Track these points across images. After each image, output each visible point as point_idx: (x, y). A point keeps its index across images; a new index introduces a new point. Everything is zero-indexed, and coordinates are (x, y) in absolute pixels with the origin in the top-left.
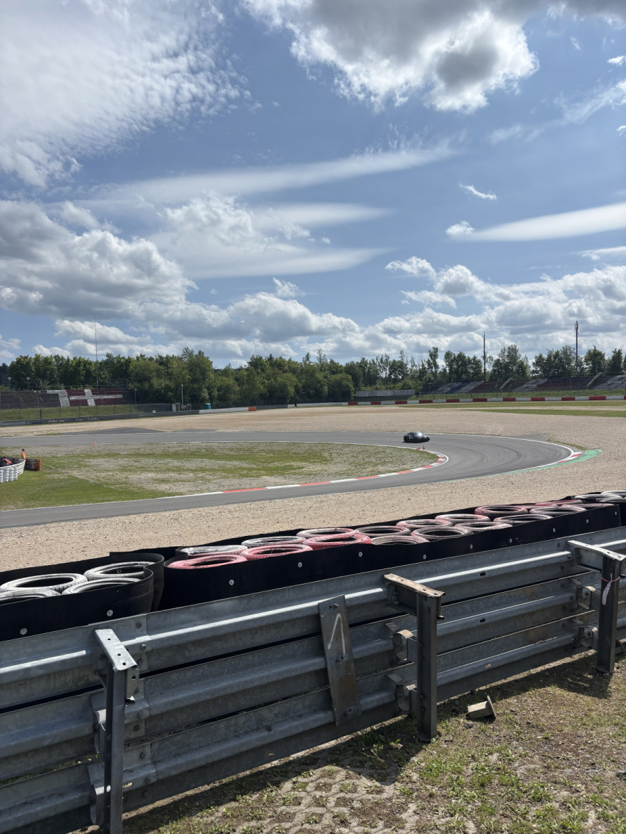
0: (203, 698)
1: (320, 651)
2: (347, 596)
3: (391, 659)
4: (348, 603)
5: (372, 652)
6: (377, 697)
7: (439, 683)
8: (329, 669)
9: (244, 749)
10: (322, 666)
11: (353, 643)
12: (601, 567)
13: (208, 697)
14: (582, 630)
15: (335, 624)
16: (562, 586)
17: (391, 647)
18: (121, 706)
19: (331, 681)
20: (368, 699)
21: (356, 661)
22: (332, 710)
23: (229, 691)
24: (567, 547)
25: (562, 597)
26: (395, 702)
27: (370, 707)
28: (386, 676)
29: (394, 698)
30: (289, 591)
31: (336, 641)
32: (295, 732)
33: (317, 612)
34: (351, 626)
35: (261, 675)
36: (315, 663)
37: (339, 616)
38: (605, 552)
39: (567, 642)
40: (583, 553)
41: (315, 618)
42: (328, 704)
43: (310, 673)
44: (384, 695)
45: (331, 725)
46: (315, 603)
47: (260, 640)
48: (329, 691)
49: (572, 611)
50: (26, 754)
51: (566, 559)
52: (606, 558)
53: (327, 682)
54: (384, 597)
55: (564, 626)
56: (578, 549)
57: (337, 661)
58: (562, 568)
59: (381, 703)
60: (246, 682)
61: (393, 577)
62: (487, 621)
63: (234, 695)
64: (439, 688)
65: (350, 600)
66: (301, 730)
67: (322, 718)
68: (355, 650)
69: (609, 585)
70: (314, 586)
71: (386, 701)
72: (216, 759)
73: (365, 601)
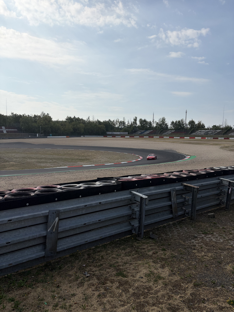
0: (150, 209)
1: (170, 200)
2: (176, 188)
3: (183, 204)
4: (176, 190)
5: (180, 202)
6: (181, 212)
7: (197, 210)
8: (172, 205)
9: (157, 221)
10: (171, 204)
11: (177, 199)
12: (228, 184)
13: (151, 209)
14: (221, 200)
15: (173, 194)
16: (217, 189)
17: (184, 201)
18: (145, 206)
19: (173, 208)
20: (179, 213)
21: (177, 203)
22: (173, 214)
23: (154, 208)
24: (219, 179)
25: (217, 192)
26: (184, 214)
27: (180, 215)
28: (182, 208)
29: (184, 213)
30: (164, 186)
31: (174, 198)
32: (166, 219)
33: (170, 191)
34: (177, 195)
35: (160, 205)
36: (169, 203)
37: (174, 192)
38: (229, 180)
39: (218, 203)
40: (223, 181)
41: (169, 193)
42: (171, 213)
43: (169, 205)
44: (182, 212)
45: (172, 218)
46: (169, 189)
47: (159, 197)
48: (172, 210)
49: (219, 196)
50: (119, 217)
51: (219, 182)
52: (229, 182)
53: (172, 208)
54: (183, 189)
55: (217, 199)
56: (222, 180)
57: (174, 203)
58: (217, 185)
59: (182, 214)
60: (158, 206)
61: (185, 184)
62: (202, 196)
63: (154, 209)
64: (196, 210)
65: (177, 189)
66: (167, 218)
67: (171, 216)
68: (177, 201)
69: (230, 188)
70: (168, 185)
71: (183, 214)
72: (152, 223)
73: (179, 189)
